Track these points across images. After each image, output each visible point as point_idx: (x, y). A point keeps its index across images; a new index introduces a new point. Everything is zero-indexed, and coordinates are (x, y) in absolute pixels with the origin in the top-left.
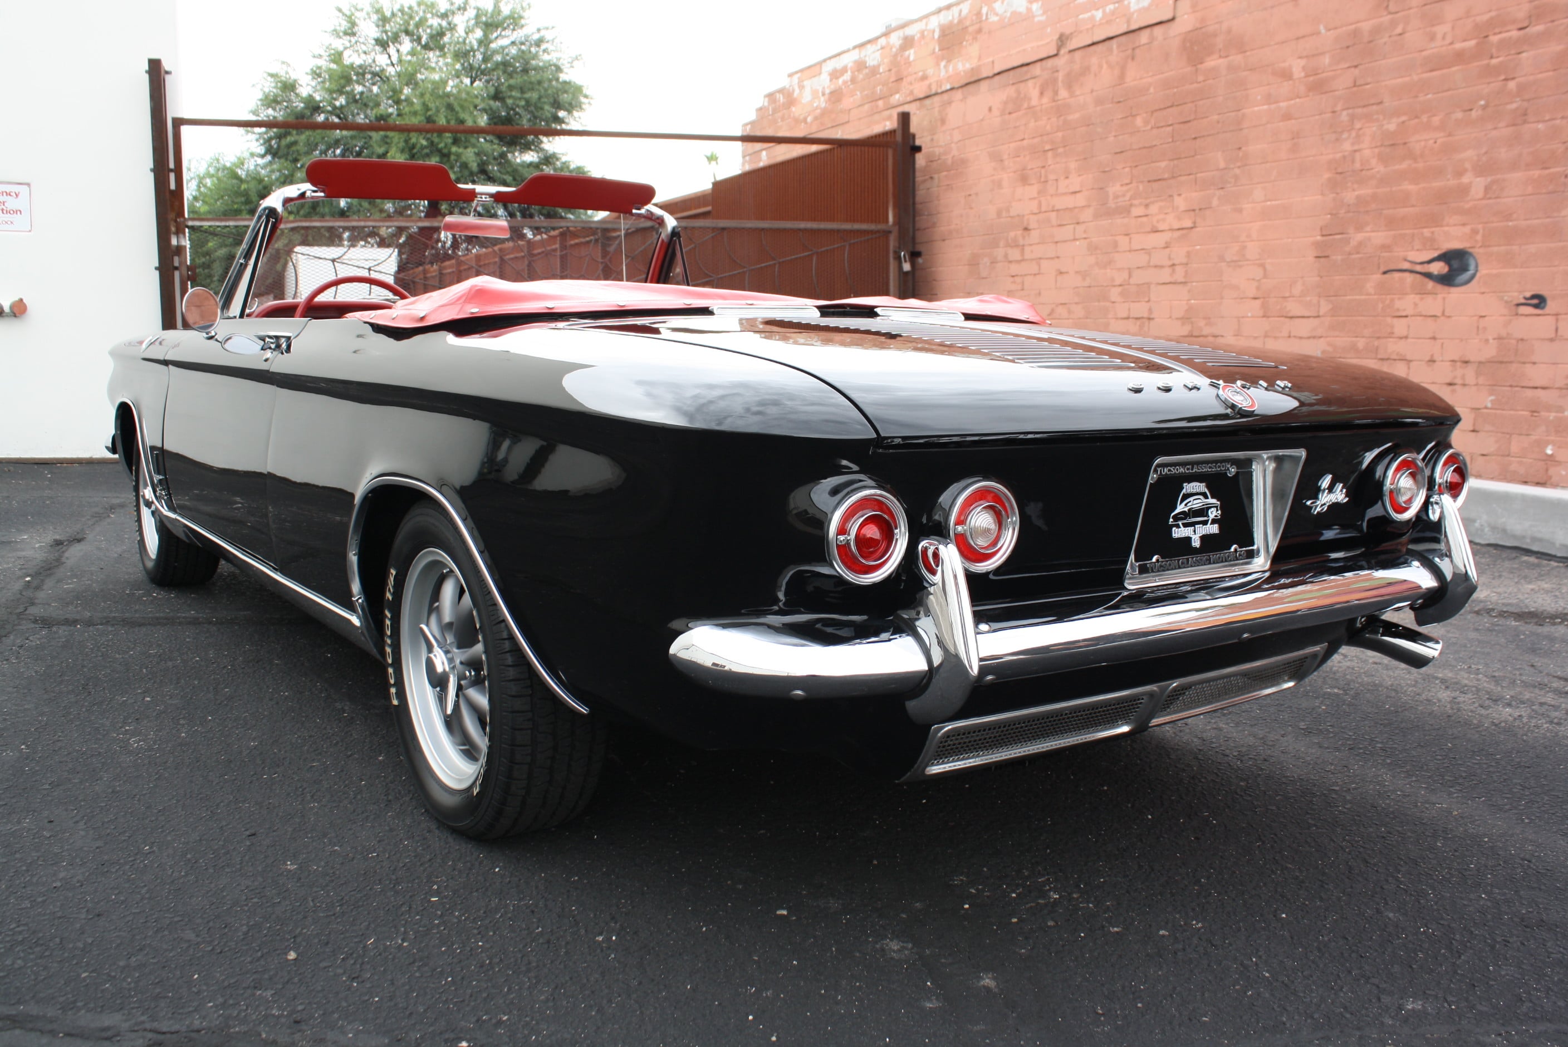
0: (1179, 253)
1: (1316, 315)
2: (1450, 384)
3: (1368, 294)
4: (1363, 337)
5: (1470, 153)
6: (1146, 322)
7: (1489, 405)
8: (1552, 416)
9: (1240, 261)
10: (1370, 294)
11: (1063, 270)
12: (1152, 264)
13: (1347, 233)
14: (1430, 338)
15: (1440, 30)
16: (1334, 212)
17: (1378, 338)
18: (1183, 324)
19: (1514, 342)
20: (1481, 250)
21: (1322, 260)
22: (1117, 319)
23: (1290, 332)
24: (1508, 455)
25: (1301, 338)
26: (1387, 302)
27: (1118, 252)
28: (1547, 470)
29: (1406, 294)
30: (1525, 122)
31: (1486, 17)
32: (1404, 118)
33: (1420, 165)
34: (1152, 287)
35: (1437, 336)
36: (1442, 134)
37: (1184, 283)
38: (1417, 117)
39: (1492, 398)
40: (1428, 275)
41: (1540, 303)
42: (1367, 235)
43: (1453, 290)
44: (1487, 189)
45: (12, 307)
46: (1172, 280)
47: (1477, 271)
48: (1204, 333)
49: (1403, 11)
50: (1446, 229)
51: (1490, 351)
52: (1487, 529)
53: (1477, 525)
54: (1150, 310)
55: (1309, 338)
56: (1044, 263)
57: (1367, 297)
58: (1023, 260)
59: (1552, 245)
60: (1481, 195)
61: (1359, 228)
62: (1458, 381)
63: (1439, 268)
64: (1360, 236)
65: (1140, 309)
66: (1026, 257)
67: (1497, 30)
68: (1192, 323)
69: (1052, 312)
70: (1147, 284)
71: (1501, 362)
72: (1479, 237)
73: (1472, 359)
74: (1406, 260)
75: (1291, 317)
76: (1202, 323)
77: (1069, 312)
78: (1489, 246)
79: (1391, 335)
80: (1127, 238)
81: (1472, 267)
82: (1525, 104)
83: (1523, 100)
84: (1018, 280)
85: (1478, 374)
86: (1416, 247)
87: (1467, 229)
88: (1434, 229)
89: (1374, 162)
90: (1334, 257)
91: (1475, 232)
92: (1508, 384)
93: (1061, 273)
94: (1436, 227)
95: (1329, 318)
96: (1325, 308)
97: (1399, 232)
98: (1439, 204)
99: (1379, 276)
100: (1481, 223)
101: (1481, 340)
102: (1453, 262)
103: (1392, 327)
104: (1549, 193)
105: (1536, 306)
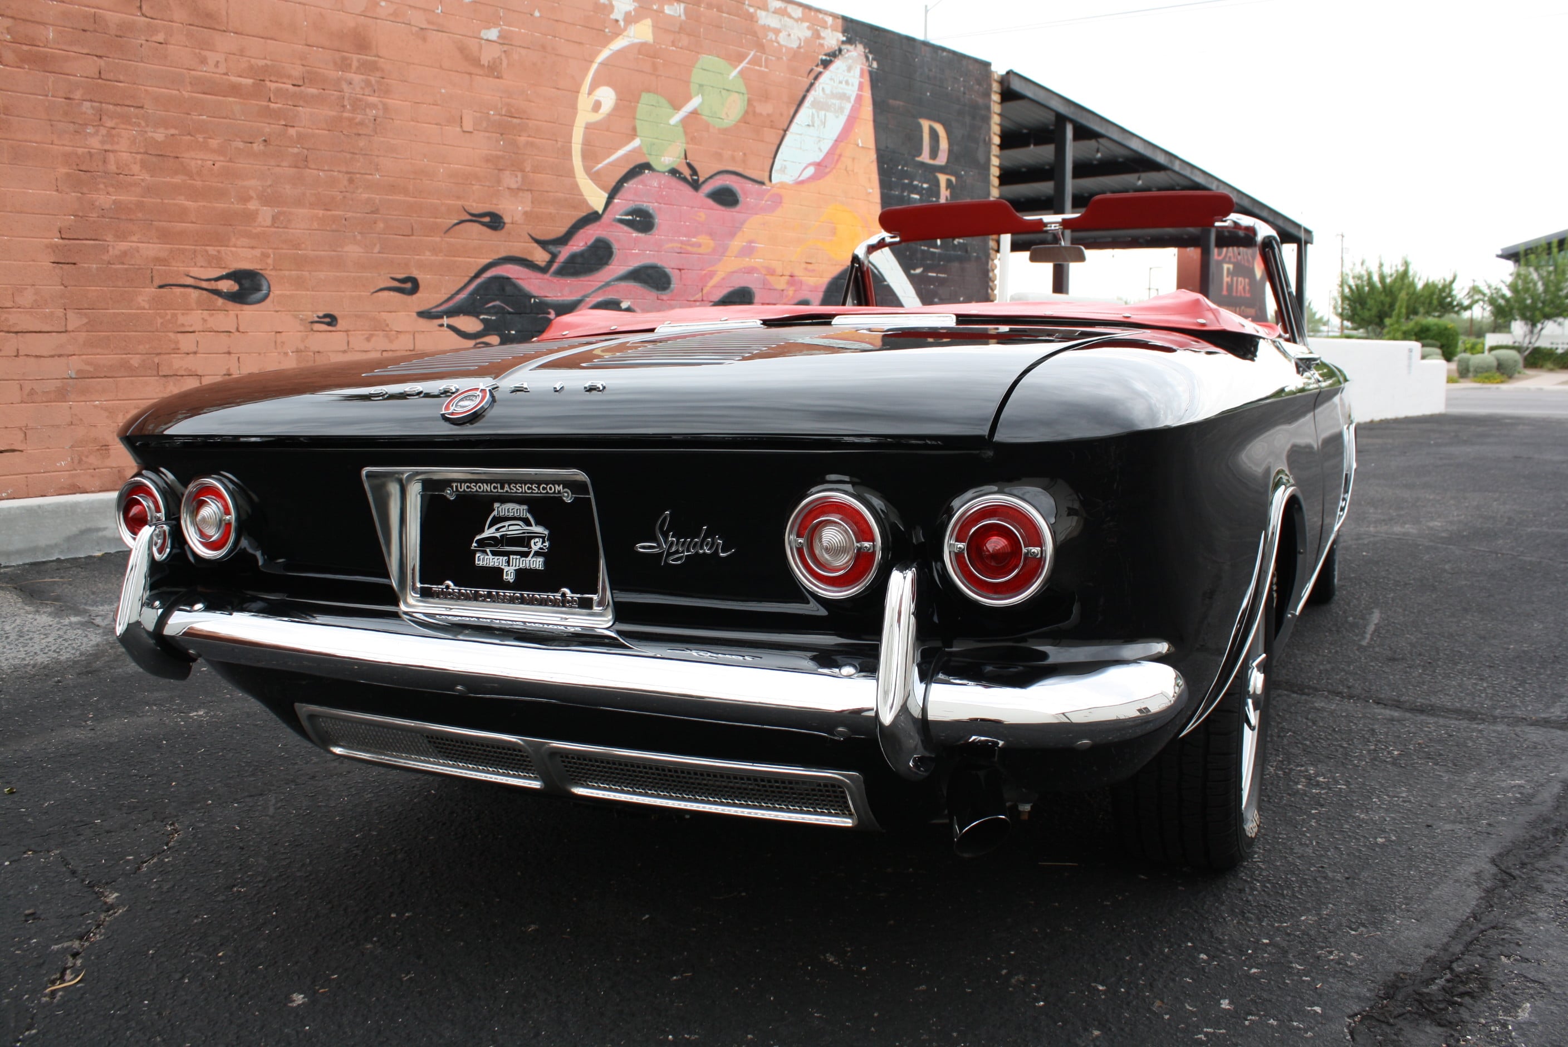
1: (64, 330)
3: (138, 309)
4: (137, 354)
5: (252, 182)
10: (144, 309)
13: (106, 241)
14: (224, 353)
15: (212, 57)
16: (81, 214)
17: (157, 354)
19: (311, 354)
20: (273, 273)
21: (64, 267)
23: (18, 350)
25: (37, 357)
29: (192, 310)
30: (307, 167)
31: (261, 63)
32: (173, 131)
33: (199, 183)
35: (231, 351)
36: (222, 158)
38: (189, 134)
40: (217, 292)
41: (332, 321)
42: (134, 245)
43: (246, 307)
44: (275, 218)
47: (270, 291)
49: (161, 20)
50: (234, 249)
55: (52, 356)
57: (142, 311)
59: (338, 274)
60: (269, 222)
61: (121, 236)
63: (228, 286)
64: (123, 246)
67: (273, 78)
72: (270, 261)
74: (188, 276)
75: (17, 333)
78: (281, 270)
79: (176, 350)
81: (265, 287)
82: (305, 151)
83: (303, 148)
86: (198, 264)
87: (257, 252)
88: (219, 248)
89: (136, 168)
90: (85, 265)
91: (266, 256)
94: (221, 246)
95: (84, 334)
96: (74, 321)
97: (177, 246)
98: (224, 225)
99: (153, 290)
100: (272, 248)
101: (279, 353)
102: (244, 282)
103: (177, 342)
104: (333, 231)
105: (329, 324)
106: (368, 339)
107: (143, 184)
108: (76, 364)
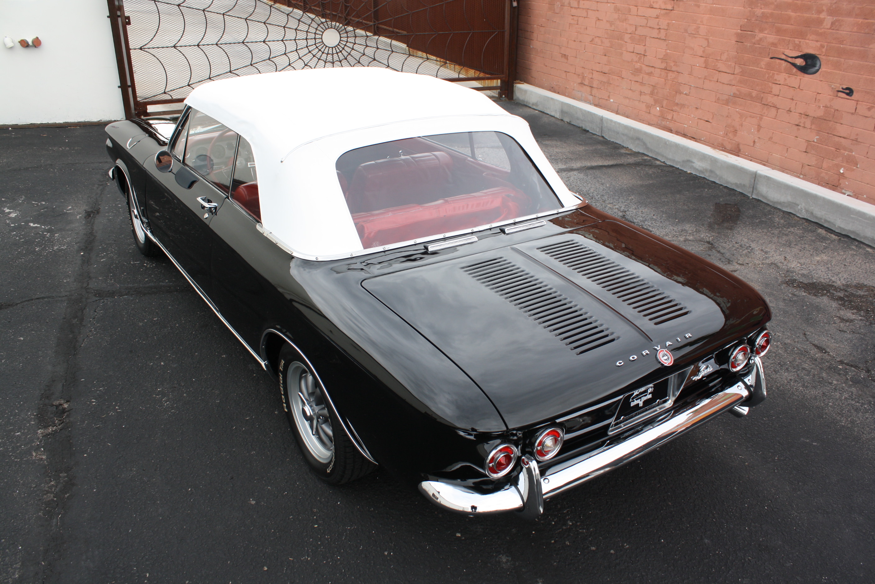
0: (663, 23)
1: (733, 73)
2: (797, 125)
3: (761, 68)
4: (755, 90)
5: (827, 1)
6: (643, 57)
7: (815, 141)
8: (846, 153)
9: (695, 34)
10: (762, 68)
11: (600, 18)
12: (648, 25)
13: (755, 32)
14: (791, 99)
16: (749, 19)
17: (764, 92)
18: (662, 62)
19: (833, 110)
20: (824, 57)
21: (739, 43)
22: (627, 51)
23: (718, 79)
24: (821, 168)
25: (723, 83)
26: (771, 74)
27: (630, 15)
28: (839, 180)
29: (782, 72)
34: (647, 38)
35: (794, 99)
37: (665, 40)
39: (818, 137)
40: (794, 65)
41: (850, 93)
42: (765, 35)
43: (806, 75)
44: (833, 24)
45: (33, 42)
46: (659, 37)
47: (820, 68)
48: (673, 69)
50: (808, 41)
51: (820, 113)
52: (803, 211)
53: (799, 207)
54: (645, 50)
55: (728, 84)
56: (590, 12)
57: (760, 69)
58: (579, 8)
60: (829, 26)
61: (761, 31)
62: (802, 125)
63: (800, 62)
64: (761, 35)
65: (640, 49)
66: (580, 7)
68: (667, 62)
69: (593, 39)
70: (645, 36)
71: (825, 120)
72: (824, 50)
73: (810, 115)
74: (783, 54)
75: (720, 71)
76: (672, 64)
77: (602, 42)
78: (828, 56)
79: (770, 92)
80: (636, 8)
81: (818, 65)
84: (575, 18)
85: (812, 123)
86: (790, 48)
87: (818, 44)
88: (801, 40)
90: (746, 44)
91: (822, 46)
92: (827, 132)
93: (599, 19)
94: (802, 39)
95: (739, 76)
96: (737, 70)
97: (782, 37)
98: (806, 27)
99: (768, 59)
100: (826, 42)
101: (816, 106)
102: (808, 60)
103: (772, 88)
104: (865, 33)
105: (847, 94)
106: (869, 109)
107: (775, 3)
108: (734, 90)
